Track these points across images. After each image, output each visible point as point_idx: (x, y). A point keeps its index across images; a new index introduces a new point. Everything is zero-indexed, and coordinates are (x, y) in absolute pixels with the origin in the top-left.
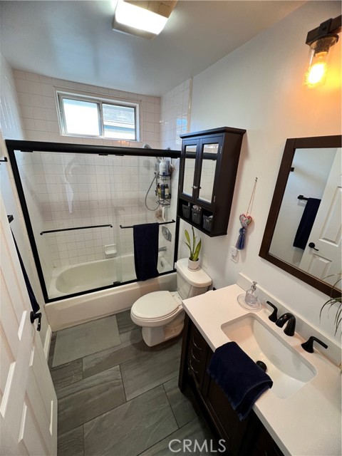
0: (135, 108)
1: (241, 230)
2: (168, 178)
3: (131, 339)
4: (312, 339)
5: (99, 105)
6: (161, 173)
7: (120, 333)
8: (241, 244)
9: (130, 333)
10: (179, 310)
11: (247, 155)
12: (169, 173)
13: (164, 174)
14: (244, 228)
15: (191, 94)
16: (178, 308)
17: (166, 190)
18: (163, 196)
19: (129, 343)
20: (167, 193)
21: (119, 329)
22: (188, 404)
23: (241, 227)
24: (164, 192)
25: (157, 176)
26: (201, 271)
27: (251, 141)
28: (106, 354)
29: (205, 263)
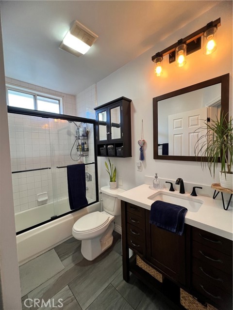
0: (59, 100)
1: (141, 149)
2: (86, 138)
3: (73, 261)
4: (194, 188)
5: (35, 96)
6: (81, 135)
7: (62, 261)
8: (142, 158)
9: (71, 257)
10: (109, 221)
11: (135, 111)
12: (86, 135)
13: (83, 136)
14: (142, 147)
15: (96, 91)
16: (108, 219)
17: (85, 145)
18: (83, 150)
19: (73, 265)
20: (86, 147)
21: (60, 258)
22: (135, 288)
23: (140, 147)
24: (84, 147)
25: (78, 138)
26: (119, 189)
27: (135, 104)
28: (52, 281)
29: (120, 183)
